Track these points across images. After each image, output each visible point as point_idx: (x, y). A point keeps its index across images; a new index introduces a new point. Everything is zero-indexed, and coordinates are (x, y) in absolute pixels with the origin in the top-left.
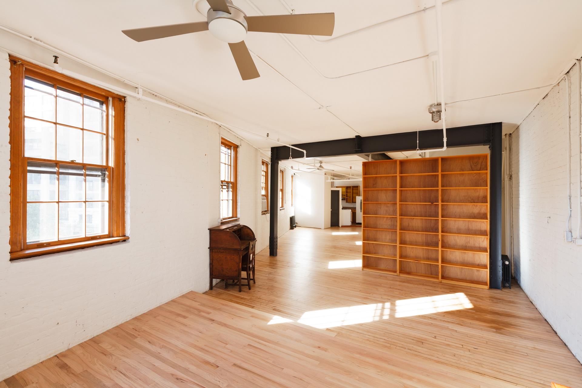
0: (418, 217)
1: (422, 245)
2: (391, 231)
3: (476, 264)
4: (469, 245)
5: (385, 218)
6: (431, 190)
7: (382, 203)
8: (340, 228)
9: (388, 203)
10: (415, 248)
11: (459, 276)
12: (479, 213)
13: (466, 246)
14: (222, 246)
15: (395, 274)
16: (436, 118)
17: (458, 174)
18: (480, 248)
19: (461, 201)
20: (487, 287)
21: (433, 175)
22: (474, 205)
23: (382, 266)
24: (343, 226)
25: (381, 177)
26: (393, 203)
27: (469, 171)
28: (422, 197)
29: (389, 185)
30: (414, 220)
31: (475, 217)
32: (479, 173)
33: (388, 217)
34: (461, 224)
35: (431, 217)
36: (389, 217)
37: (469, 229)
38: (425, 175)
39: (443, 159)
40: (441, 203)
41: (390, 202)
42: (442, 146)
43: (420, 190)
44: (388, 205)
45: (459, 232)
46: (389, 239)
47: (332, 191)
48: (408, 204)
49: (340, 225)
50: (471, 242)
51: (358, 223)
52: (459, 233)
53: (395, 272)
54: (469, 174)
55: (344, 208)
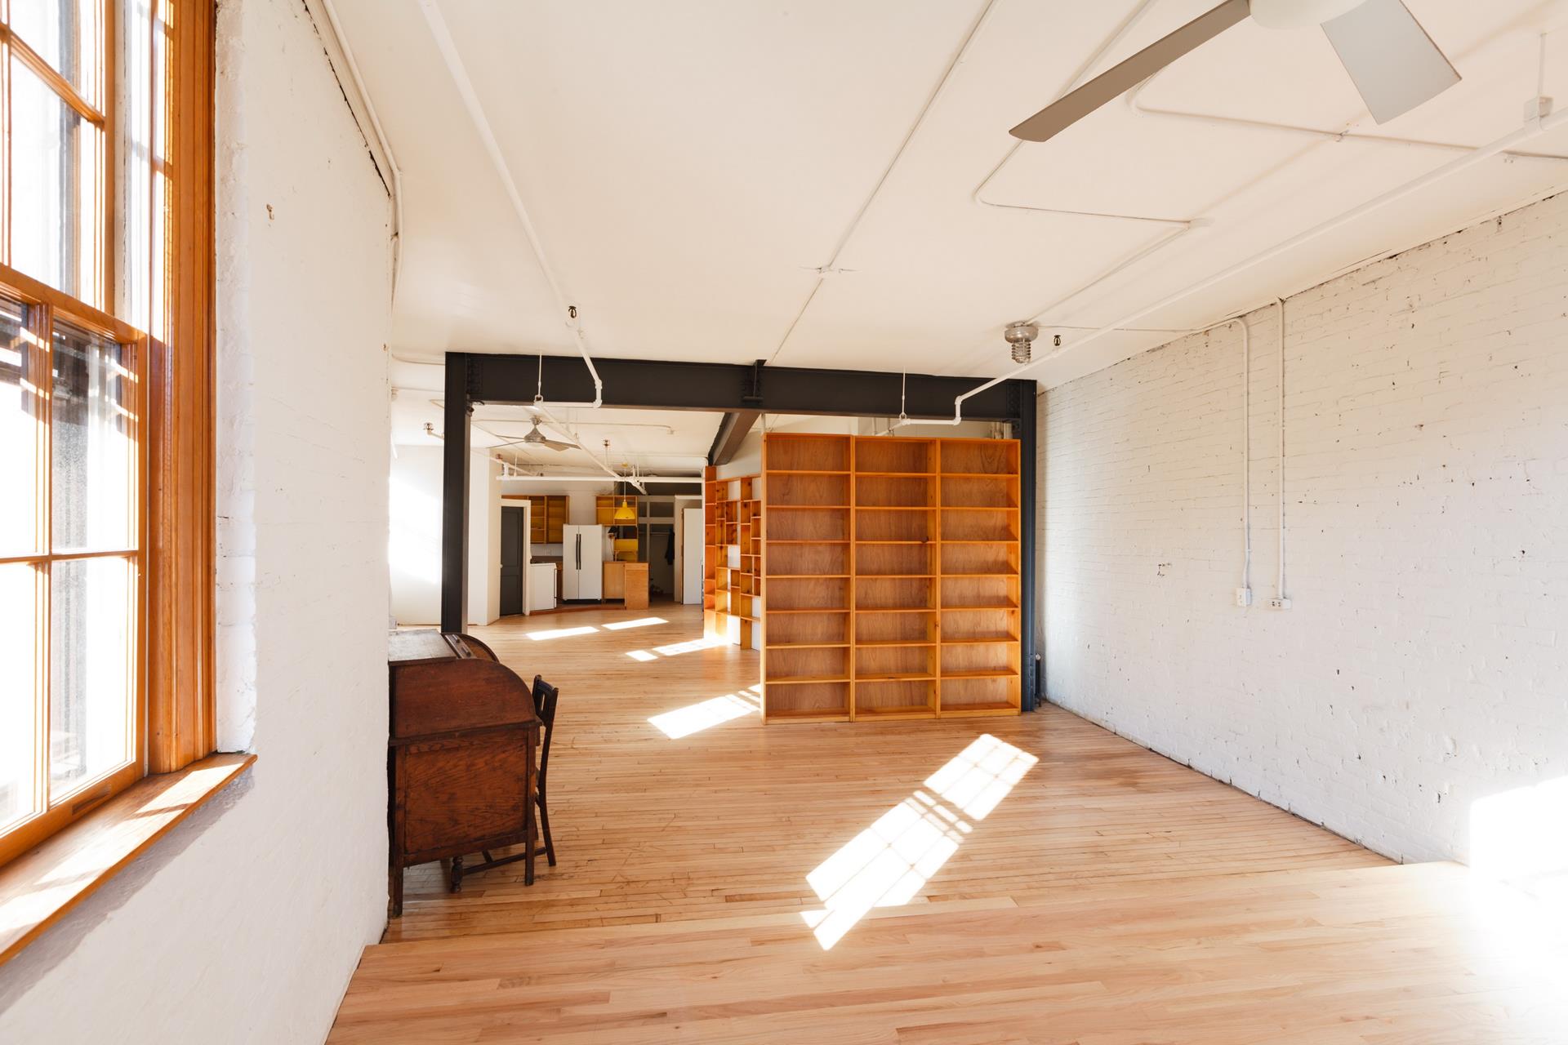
0: (885, 574)
1: (894, 641)
2: (825, 613)
3: (990, 667)
4: (979, 629)
5: (813, 582)
6: (912, 511)
7: (806, 544)
8: (527, 618)
9: (820, 544)
10: (880, 648)
11: (964, 698)
12: (995, 562)
13: (974, 633)
14: (454, 723)
15: (846, 718)
16: (1020, 354)
17: (960, 478)
18: (997, 633)
19: (967, 537)
20: (1015, 711)
21: (915, 479)
22: (988, 544)
23: (806, 704)
24: (534, 614)
25: (802, 476)
26: (830, 542)
27: (979, 473)
28: (893, 528)
29: (821, 497)
30: (878, 581)
31: (989, 569)
32: (996, 479)
33: (818, 578)
34: (965, 586)
35: (911, 574)
36: (821, 578)
37: (979, 597)
38: (899, 478)
39: (946, 444)
40: (941, 542)
41: (824, 539)
42: (952, 415)
43: (889, 511)
44: (820, 548)
45: (963, 604)
46: (822, 634)
47: (504, 509)
48: (865, 545)
49: (527, 610)
50: (982, 624)
51: (568, 600)
52: (963, 606)
53: (847, 713)
54: (978, 479)
55: (535, 560)
